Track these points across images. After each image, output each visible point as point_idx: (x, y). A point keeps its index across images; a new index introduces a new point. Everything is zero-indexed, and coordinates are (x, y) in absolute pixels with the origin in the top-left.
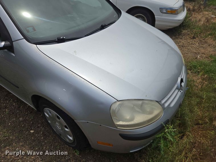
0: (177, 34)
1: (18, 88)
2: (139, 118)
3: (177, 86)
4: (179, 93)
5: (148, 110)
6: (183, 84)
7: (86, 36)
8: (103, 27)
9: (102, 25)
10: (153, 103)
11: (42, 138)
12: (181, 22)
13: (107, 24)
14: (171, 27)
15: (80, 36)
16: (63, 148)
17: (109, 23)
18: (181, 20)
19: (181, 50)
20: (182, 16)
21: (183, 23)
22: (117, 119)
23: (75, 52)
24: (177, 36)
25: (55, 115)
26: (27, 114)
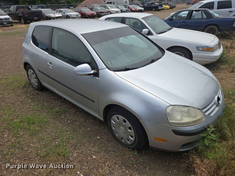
0: (215, 69)
1: (94, 102)
2: (186, 120)
3: (215, 102)
4: (217, 108)
5: (193, 115)
6: (220, 102)
7: (142, 67)
8: (153, 61)
9: (152, 60)
10: (196, 110)
11: (107, 142)
12: (218, 58)
13: (155, 59)
14: (209, 62)
15: (138, 67)
16: (123, 150)
17: (157, 58)
18: (218, 56)
19: (220, 81)
20: (218, 53)
21: (220, 59)
22: (171, 118)
23: (138, 76)
24: (215, 70)
25: (122, 119)
26: (92, 126)
